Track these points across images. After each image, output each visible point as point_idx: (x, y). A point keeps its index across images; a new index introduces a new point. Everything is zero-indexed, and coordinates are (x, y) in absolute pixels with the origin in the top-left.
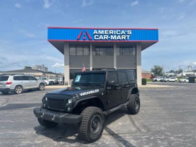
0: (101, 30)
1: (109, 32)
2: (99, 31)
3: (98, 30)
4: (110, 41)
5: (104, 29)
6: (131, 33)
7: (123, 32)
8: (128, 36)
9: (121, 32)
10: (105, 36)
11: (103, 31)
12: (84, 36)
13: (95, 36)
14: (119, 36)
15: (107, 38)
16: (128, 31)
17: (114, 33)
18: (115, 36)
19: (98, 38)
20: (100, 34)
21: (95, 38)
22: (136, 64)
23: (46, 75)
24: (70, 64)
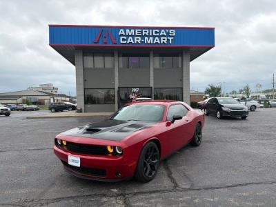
0: (130, 28)
1: (142, 32)
2: (128, 30)
3: (125, 28)
4: (143, 45)
5: (135, 28)
6: (174, 34)
7: (163, 32)
8: (170, 39)
9: (159, 33)
10: (136, 38)
11: (133, 31)
12: (105, 37)
13: (121, 38)
14: (157, 38)
15: (139, 41)
16: (170, 31)
17: (149, 34)
18: (151, 38)
19: (125, 42)
20: (129, 36)
21: (122, 42)
22: (182, 80)
23: (55, 98)
24: (85, 81)
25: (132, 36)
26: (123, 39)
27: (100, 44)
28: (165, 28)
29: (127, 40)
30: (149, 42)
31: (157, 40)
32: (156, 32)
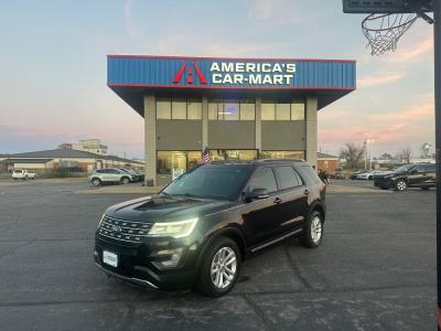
1: (245, 68)
2: (224, 64)
4: (247, 87)
7: (277, 67)
8: (288, 77)
9: (272, 68)
10: (236, 75)
11: (231, 65)
12: (190, 75)
14: (267, 76)
15: (240, 80)
16: (288, 66)
17: (256, 69)
18: (259, 76)
19: (220, 81)
20: (225, 72)
22: (305, 139)
23: (104, 161)
24: (158, 138)
25: (230, 73)
26: (217, 78)
27: (182, 84)
28: (280, 61)
29: (223, 79)
30: (255, 82)
31: (267, 79)
32: (266, 67)
